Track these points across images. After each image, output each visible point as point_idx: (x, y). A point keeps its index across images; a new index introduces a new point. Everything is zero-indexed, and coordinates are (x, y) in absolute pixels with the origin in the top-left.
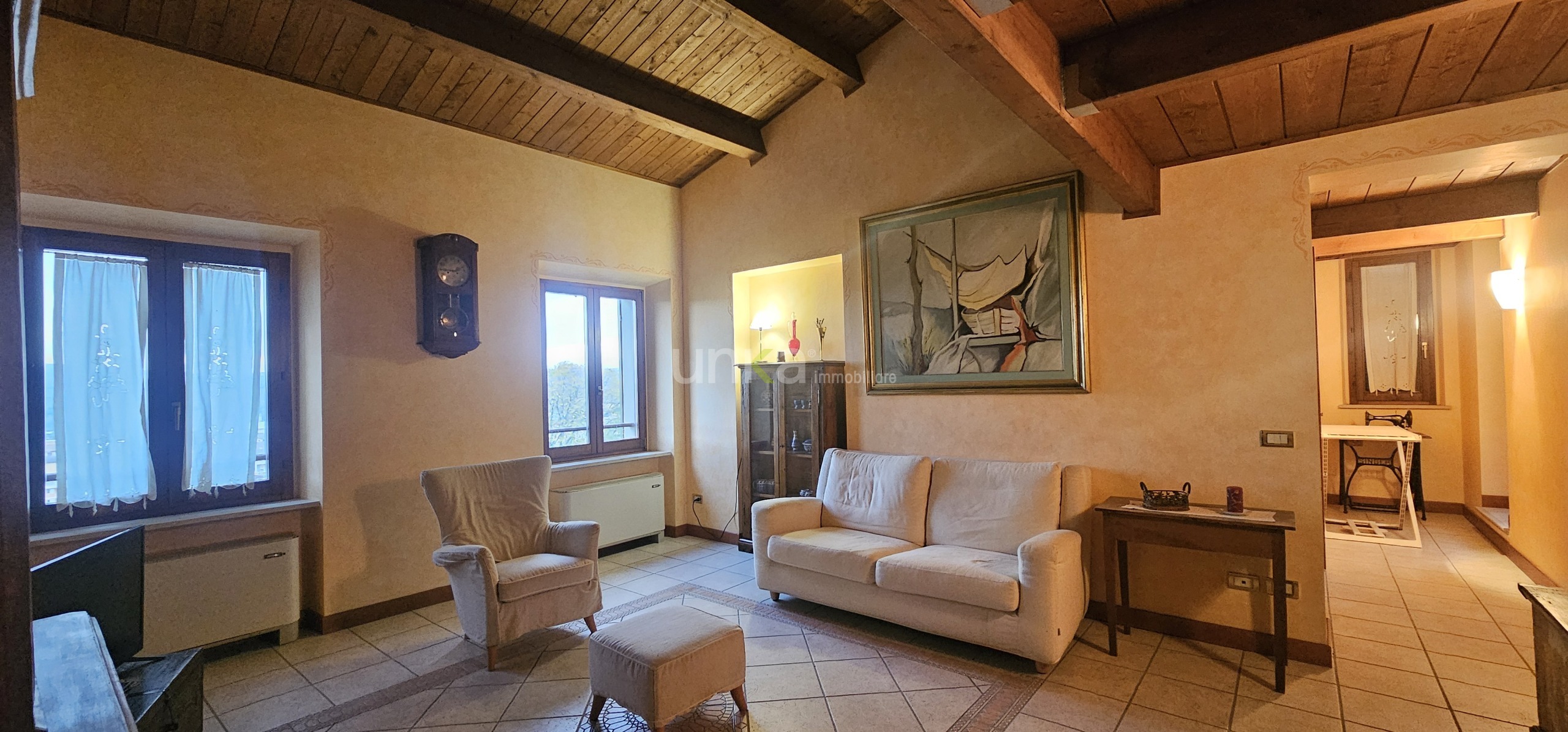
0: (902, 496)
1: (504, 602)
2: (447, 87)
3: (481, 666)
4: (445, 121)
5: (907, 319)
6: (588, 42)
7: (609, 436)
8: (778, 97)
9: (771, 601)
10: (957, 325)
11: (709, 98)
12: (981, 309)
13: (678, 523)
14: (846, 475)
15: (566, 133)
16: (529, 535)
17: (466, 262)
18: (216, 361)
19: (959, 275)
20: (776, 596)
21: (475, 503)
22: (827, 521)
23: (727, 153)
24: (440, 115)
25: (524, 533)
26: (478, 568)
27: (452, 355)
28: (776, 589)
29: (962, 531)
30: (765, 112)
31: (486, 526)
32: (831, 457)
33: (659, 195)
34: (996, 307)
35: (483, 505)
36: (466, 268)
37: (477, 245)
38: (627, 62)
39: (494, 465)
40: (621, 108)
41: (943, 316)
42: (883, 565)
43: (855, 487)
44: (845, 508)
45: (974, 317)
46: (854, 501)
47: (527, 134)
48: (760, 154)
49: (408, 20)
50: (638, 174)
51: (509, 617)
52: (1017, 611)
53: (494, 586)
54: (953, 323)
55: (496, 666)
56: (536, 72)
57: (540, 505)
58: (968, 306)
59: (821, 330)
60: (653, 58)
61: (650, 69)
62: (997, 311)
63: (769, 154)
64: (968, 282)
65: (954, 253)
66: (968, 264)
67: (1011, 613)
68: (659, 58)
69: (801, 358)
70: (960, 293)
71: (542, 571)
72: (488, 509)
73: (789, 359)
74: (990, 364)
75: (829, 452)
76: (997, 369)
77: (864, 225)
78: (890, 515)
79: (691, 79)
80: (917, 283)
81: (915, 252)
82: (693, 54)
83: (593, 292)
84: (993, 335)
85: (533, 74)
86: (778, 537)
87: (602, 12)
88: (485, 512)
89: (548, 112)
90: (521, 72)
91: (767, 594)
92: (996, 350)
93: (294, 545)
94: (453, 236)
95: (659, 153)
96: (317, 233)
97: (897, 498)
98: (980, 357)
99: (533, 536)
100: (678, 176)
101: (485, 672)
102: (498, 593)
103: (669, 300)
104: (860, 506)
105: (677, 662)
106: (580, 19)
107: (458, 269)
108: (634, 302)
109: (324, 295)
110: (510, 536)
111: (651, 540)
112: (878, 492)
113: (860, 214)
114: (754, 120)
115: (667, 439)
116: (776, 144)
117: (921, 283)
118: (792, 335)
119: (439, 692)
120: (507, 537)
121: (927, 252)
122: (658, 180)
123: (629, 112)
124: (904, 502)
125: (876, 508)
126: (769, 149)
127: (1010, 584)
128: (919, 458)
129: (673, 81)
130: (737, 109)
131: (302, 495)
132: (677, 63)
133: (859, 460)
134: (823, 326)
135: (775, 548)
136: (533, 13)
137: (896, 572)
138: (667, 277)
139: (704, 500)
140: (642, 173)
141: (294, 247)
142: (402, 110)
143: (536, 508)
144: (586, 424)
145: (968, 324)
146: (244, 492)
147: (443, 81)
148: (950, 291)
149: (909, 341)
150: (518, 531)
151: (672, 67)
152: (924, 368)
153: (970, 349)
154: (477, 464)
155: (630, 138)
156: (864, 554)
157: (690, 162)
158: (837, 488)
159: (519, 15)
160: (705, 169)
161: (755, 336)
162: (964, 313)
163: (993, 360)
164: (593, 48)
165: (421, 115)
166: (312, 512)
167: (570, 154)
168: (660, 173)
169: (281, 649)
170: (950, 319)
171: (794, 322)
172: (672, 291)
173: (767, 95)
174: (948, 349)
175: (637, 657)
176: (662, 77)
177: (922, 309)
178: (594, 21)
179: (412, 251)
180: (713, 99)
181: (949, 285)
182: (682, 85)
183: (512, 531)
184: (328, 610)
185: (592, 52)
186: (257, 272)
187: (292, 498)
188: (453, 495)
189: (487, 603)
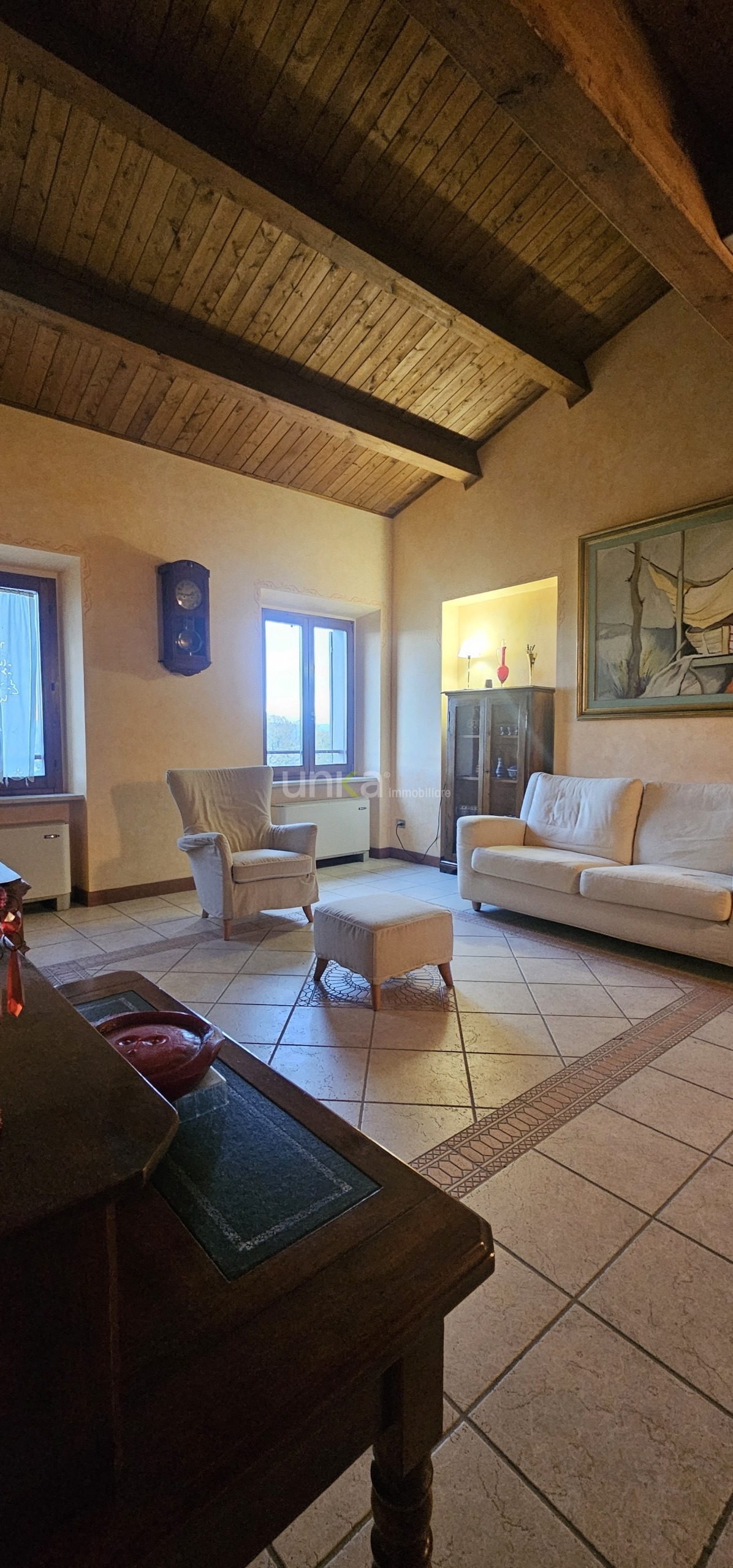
0: (609, 817)
1: (237, 883)
2: (183, 418)
3: (218, 937)
4: (180, 454)
5: (627, 640)
6: (313, 363)
7: (320, 760)
8: (498, 413)
9: (473, 911)
10: (680, 645)
11: (426, 418)
12: (707, 628)
13: (382, 844)
14: (552, 796)
15: (286, 462)
16: (254, 835)
17: (199, 588)
18: (3, 672)
19: (685, 591)
20: (477, 906)
21: (210, 802)
22: (530, 839)
23: (441, 477)
24: (177, 447)
25: (250, 832)
26: (216, 853)
27: (188, 672)
28: (478, 899)
29: (673, 851)
30: (482, 431)
31: (220, 823)
32: (537, 780)
33: (372, 525)
34: (725, 625)
35: (217, 805)
36: (200, 595)
37: (209, 571)
38: (349, 383)
39: (225, 771)
40: (340, 431)
41: (665, 636)
42: (589, 874)
43: (561, 808)
44: (550, 829)
45: (699, 636)
46: (560, 822)
47: (253, 465)
48: (475, 477)
49: (155, 349)
50: (352, 504)
51: (242, 895)
52: (727, 921)
53: (230, 867)
54: (675, 643)
55: (231, 938)
56: (265, 396)
57: (264, 810)
58: (694, 624)
59: (531, 655)
60: (373, 377)
61: (371, 389)
62: (726, 628)
63: (486, 477)
64: (696, 599)
65: (682, 568)
66: (697, 580)
67: (721, 923)
68: (380, 375)
69: (506, 685)
70: (686, 611)
71: (268, 860)
72: (222, 810)
73: (497, 684)
74: (714, 684)
75: (533, 777)
76: (722, 690)
77: (583, 545)
78: (597, 836)
79: (409, 398)
80: (638, 603)
81: (637, 570)
82: (414, 370)
83: (308, 623)
84: (720, 654)
85: (262, 398)
86: (482, 849)
87: (328, 330)
88: (219, 811)
89: (270, 442)
90: (251, 395)
91: (468, 905)
92: (722, 670)
93: (65, 829)
94: (189, 562)
95: (374, 481)
96: (78, 558)
97: (604, 818)
98: (704, 678)
99: (258, 834)
100: (391, 505)
101: (222, 941)
102: (233, 874)
103: (379, 631)
104: (566, 826)
105: (394, 929)
106: (309, 338)
107: (192, 594)
108: (345, 633)
109: (84, 615)
110: (238, 832)
111: (356, 858)
112: (585, 814)
113: (581, 533)
114: (471, 440)
115: (374, 768)
116: (494, 464)
117: (641, 602)
118: (501, 663)
119: (187, 951)
120: (237, 835)
121: (651, 568)
122: (372, 510)
123: (349, 435)
124: (614, 820)
125: (583, 827)
126: (484, 471)
127: (721, 894)
128: (629, 780)
129: (392, 401)
130: (454, 429)
131: (69, 790)
132: (397, 381)
133: (566, 783)
134: (533, 652)
135: (479, 858)
136: (263, 336)
137: (599, 882)
138: (377, 608)
139: (407, 824)
140: (356, 503)
141: (61, 573)
142: (144, 443)
143: (259, 811)
144: (299, 748)
145: (692, 643)
146: (27, 784)
147: (179, 413)
148: (674, 608)
149: (624, 663)
150: (245, 829)
151: (392, 385)
152: (640, 691)
153: (693, 670)
154: (211, 769)
155: (348, 465)
156: (569, 865)
157: (405, 489)
158: (543, 809)
159: (251, 339)
160: (418, 497)
161: (464, 665)
162: (688, 632)
163: (718, 681)
164: (317, 369)
165: (159, 448)
166: (78, 804)
167: (291, 484)
168: (373, 503)
169: (59, 914)
170: (672, 640)
171: (504, 649)
172: (382, 622)
173: (485, 412)
174: (668, 670)
175: (358, 922)
176: (382, 397)
177: (642, 630)
178: (319, 341)
179: (154, 576)
180: (431, 419)
181: (673, 602)
182: (401, 405)
183: (242, 831)
184: (92, 887)
185: (317, 374)
186: (31, 595)
187: (62, 793)
188: (193, 792)
189: (224, 881)
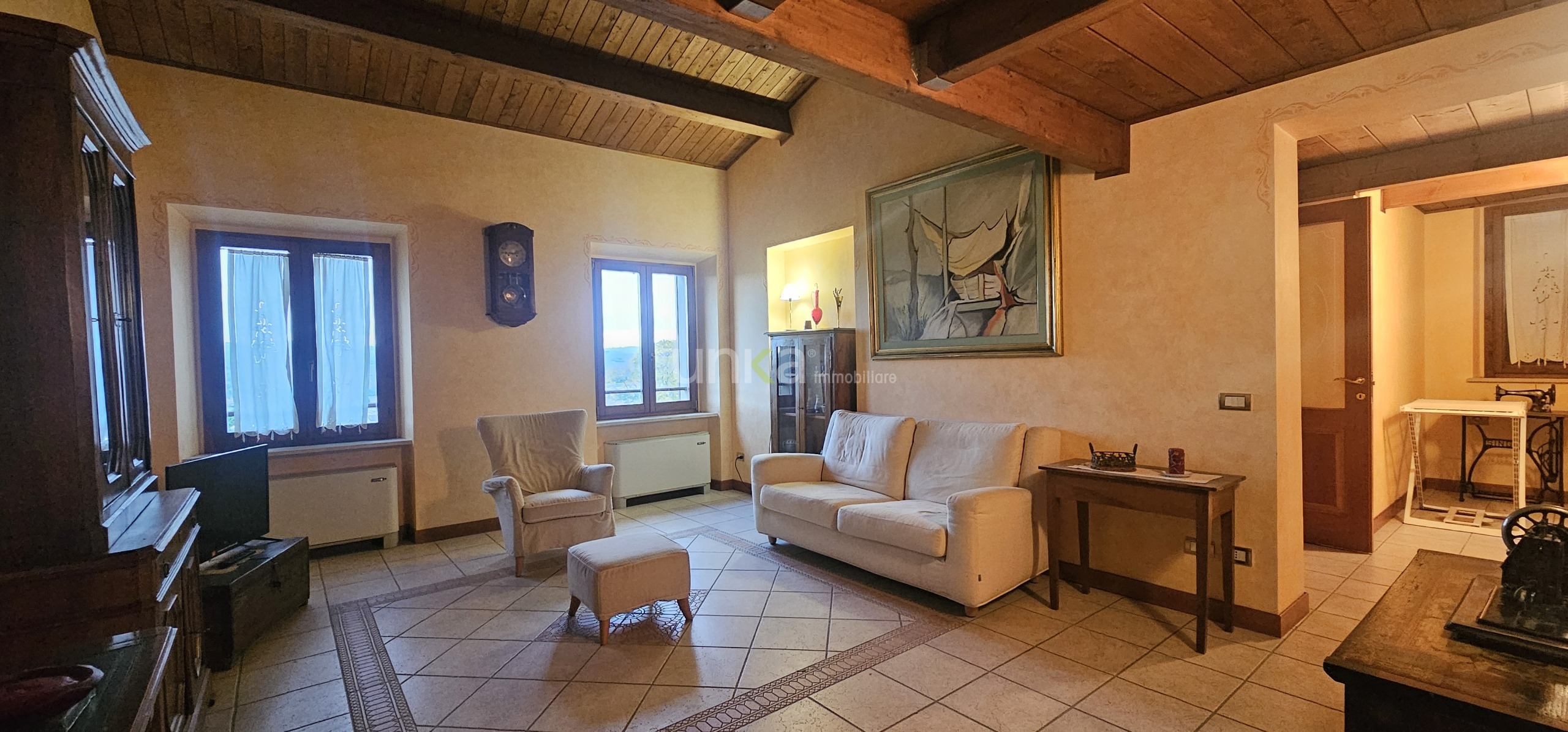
0: (885, 454)
1: (527, 523)
2: (502, 98)
3: (511, 574)
4: (507, 127)
5: (907, 285)
6: (609, 48)
7: (661, 398)
8: (798, 79)
9: (769, 545)
10: (947, 292)
11: (731, 86)
12: (967, 276)
13: (724, 477)
14: (847, 433)
15: (610, 128)
16: (563, 475)
17: (523, 246)
18: (338, 330)
19: (949, 242)
20: (773, 540)
21: (521, 445)
22: (826, 476)
23: (760, 137)
24: (502, 122)
25: (560, 473)
26: (507, 495)
27: (514, 324)
28: (774, 536)
29: (932, 487)
30: (789, 93)
31: (529, 464)
32: (836, 420)
33: (705, 178)
34: (980, 273)
35: (527, 448)
36: (524, 252)
37: (532, 231)
38: (647, 62)
39: (539, 416)
40: (645, 104)
41: (935, 283)
42: (844, 511)
43: (851, 446)
44: (840, 465)
45: (961, 283)
46: (848, 458)
47: (577, 133)
48: (787, 134)
49: (450, 50)
50: (684, 160)
51: (532, 534)
52: (945, 557)
53: (519, 509)
54: (943, 291)
55: (522, 574)
56: (563, 80)
57: (575, 451)
58: (956, 272)
59: (837, 299)
60: (669, 56)
61: (669, 65)
62: (981, 276)
63: (795, 134)
64: (958, 247)
65: (945, 220)
66: (957, 231)
67: (939, 558)
68: (675, 54)
69: (821, 326)
70: (950, 260)
71: (558, 500)
72: (532, 451)
73: (814, 327)
74: (974, 329)
75: (836, 413)
76: (980, 334)
77: (869, 196)
78: (875, 471)
79: (708, 70)
80: (914, 252)
81: (912, 222)
82: (706, 48)
83: (646, 270)
84: (978, 300)
85: (560, 82)
86: (768, 486)
87: (613, 22)
88: (530, 455)
89: (589, 113)
90: (552, 81)
91: (764, 539)
92: (980, 315)
93: (393, 474)
94: (512, 224)
95: (697, 140)
96: (405, 226)
97: (881, 457)
98: (966, 322)
99: (567, 475)
100: (722, 159)
101: (513, 578)
102: (522, 515)
103: (716, 274)
104: (853, 464)
105: (619, 570)
106: (596, 30)
107: (516, 253)
108: (685, 277)
109: (412, 276)
110: (548, 474)
111: (697, 491)
112: (867, 452)
113: (868, 187)
114: (781, 102)
115: (715, 402)
116: (801, 125)
117: (916, 252)
118: (815, 305)
119: (474, 588)
120: (546, 475)
121: (922, 220)
122: (704, 164)
123: (653, 107)
124: (889, 458)
125: (862, 467)
126: (795, 130)
127: (938, 531)
128: (903, 418)
129: (693, 74)
130: (760, 93)
131: (402, 436)
132: (693, 57)
133: (857, 419)
134: (840, 296)
135: (765, 496)
136: (555, 29)
137: (853, 519)
138: (713, 253)
139: (745, 458)
140: (688, 158)
141: (394, 238)
142: (470, 120)
143: (570, 453)
144: (640, 387)
145: (956, 290)
146: (360, 431)
147: (496, 95)
148: (941, 256)
149: (906, 307)
150: (555, 470)
151: (689, 62)
152: (920, 333)
153: (958, 315)
154: (525, 414)
155: (668, 129)
156: (830, 503)
157: (731, 145)
158: (837, 446)
159: (545, 32)
160: (745, 150)
161: (789, 306)
162: (953, 279)
163: (977, 324)
164: (614, 53)
165: (486, 123)
166: (407, 448)
167: (618, 147)
168: (703, 157)
169: (385, 553)
170: (941, 287)
171: (817, 292)
172: (718, 266)
173: (787, 77)
174: (939, 316)
175: (590, 563)
176: (682, 70)
177: (918, 277)
178: (609, 30)
179: (481, 238)
180: (735, 87)
181: (940, 252)
182: (703, 77)
183: (551, 471)
184: (419, 526)
185: (614, 57)
186: (366, 260)
187: (395, 437)
188: (502, 437)
189: (515, 521)
